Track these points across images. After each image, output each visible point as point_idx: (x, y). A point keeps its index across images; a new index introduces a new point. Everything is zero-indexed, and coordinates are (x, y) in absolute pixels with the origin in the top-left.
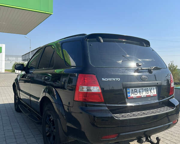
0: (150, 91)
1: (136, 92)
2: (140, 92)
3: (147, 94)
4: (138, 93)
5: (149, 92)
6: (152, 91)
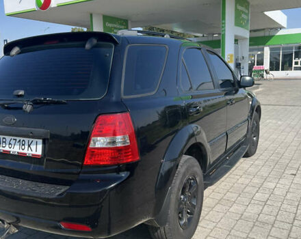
0: (29, 146)
1: (5, 142)
2: (10, 144)
3: (21, 151)
4: (7, 146)
5: (27, 147)
6: (33, 147)
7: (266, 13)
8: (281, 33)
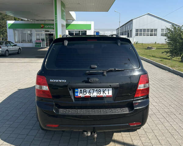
0: (104, 92)
1: (85, 92)
4: (88, 93)
7: (70, 12)
8: (74, 23)
